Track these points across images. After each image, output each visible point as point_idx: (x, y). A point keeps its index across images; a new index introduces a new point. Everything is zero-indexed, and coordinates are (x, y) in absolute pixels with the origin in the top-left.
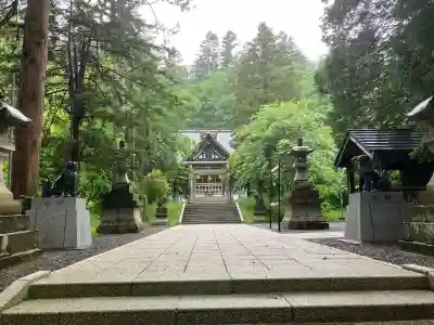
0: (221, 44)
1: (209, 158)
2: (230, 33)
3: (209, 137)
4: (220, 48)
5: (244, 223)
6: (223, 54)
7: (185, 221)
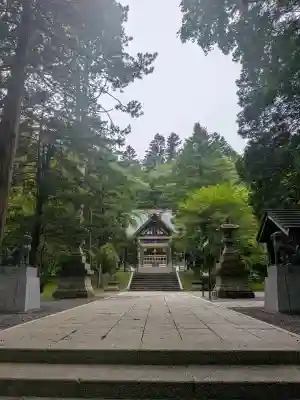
0: (166, 143)
1: (155, 234)
2: (173, 135)
3: (155, 217)
4: (166, 146)
5: (183, 290)
6: (168, 151)
7: (133, 288)
